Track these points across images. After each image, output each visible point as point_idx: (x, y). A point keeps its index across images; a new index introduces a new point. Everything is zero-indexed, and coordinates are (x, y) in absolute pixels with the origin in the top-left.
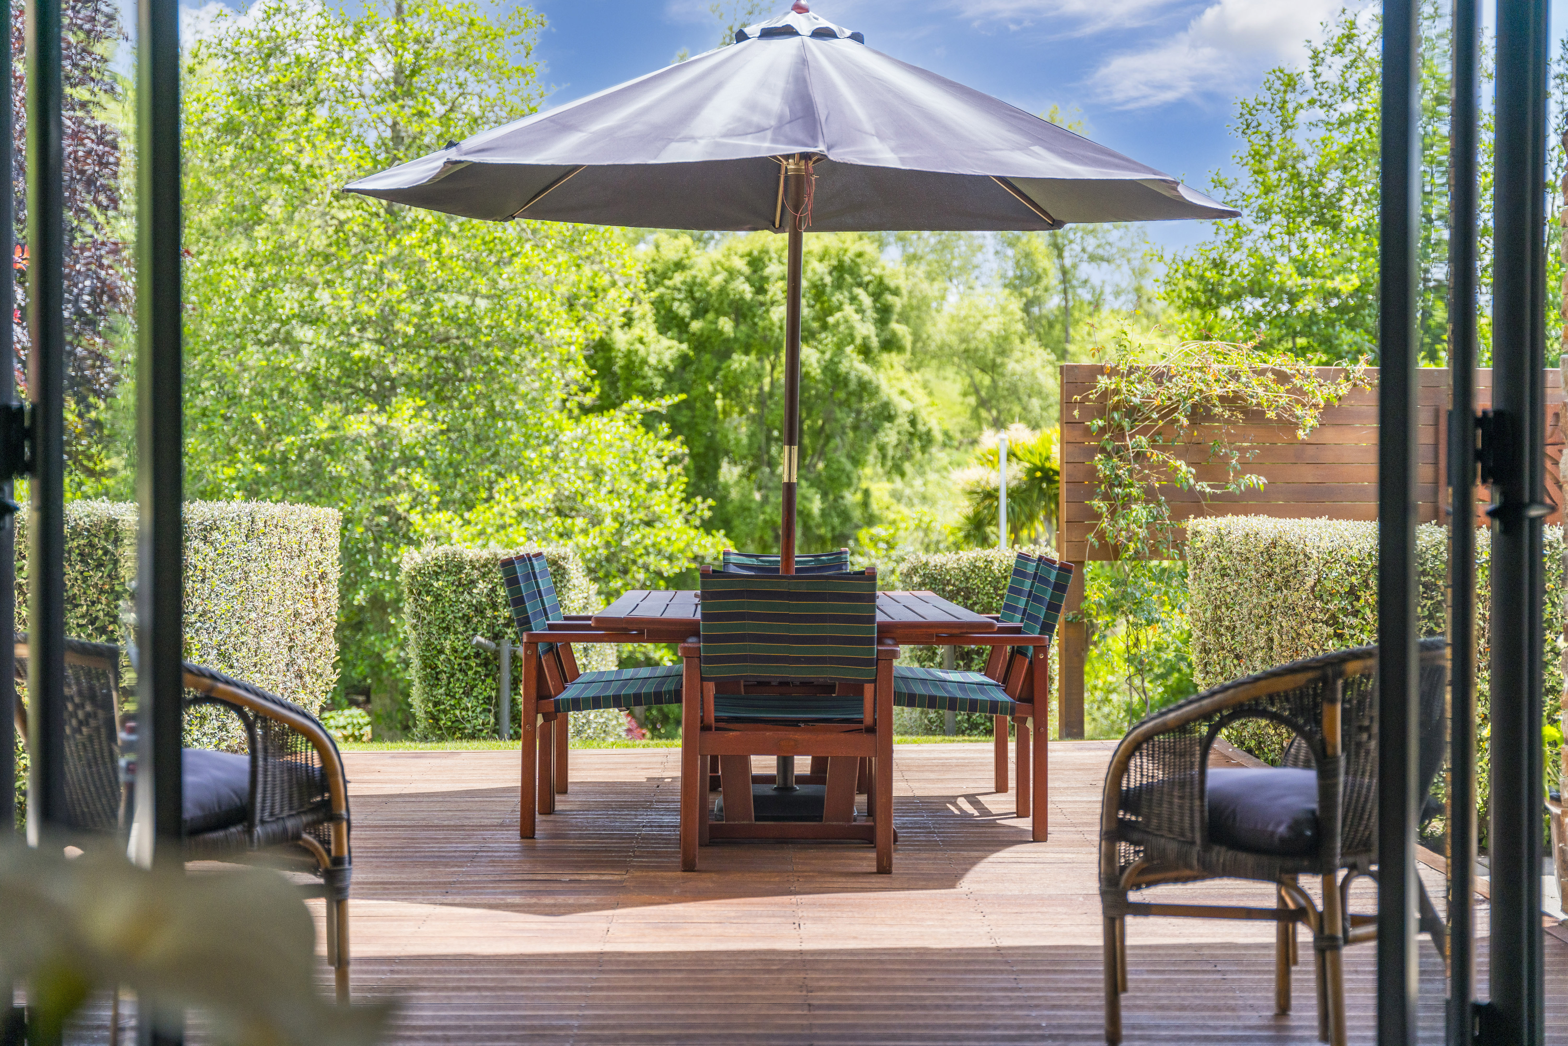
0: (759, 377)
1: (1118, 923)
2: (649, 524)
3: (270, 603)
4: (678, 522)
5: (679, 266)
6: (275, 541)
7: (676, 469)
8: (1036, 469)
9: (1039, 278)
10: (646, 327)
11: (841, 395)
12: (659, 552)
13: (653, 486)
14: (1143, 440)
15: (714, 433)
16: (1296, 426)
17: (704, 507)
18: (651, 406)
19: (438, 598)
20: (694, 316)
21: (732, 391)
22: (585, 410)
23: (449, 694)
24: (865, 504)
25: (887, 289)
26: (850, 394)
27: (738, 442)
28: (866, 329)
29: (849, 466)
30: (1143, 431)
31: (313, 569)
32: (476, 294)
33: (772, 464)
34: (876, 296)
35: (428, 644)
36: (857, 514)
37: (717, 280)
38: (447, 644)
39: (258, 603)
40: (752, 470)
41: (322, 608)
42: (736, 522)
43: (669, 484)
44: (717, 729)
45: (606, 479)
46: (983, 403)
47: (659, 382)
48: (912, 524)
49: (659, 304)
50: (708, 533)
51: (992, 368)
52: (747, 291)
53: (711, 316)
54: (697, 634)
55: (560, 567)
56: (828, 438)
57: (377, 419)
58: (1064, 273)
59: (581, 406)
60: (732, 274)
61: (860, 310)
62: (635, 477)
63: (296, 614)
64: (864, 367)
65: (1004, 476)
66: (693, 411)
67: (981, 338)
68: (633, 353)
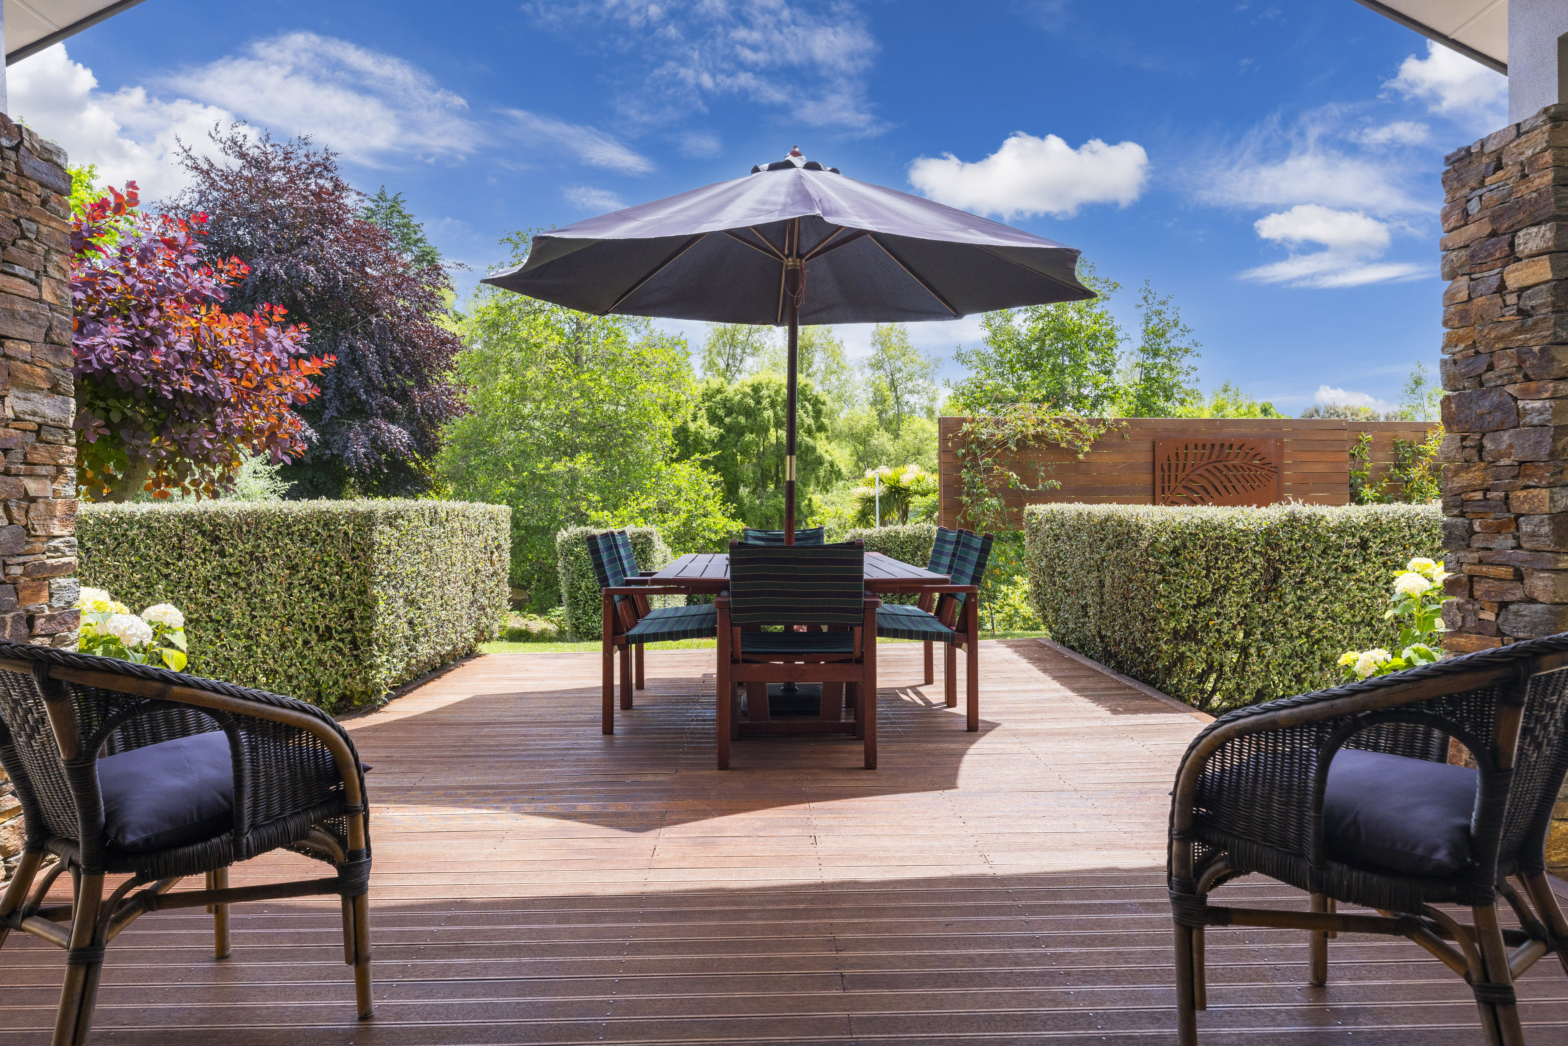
0: (757, 444)
1: (1195, 933)
2: (705, 516)
3: (453, 565)
4: (719, 514)
5: (719, 391)
6: (457, 525)
7: (717, 489)
8: (892, 487)
9: (885, 401)
10: (703, 421)
12: (710, 530)
13: (706, 498)
14: (989, 460)
15: (736, 472)
16: (1077, 452)
17: (732, 508)
18: (705, 457)
19: (577, 558)
20: (726, 416)
21: (745, 452)
22: (672, 460)
23: (585, 613)
24: (809, 505)
25: (819, 402)
26: (802, 452)
27: (748, 476)
28: (809, 421)
29: (802, 488)
30: (989, 455)
31: (490, 542)
32: (618, 404)
33: (764, 487)
34: (814, 406)
35: (572, 585)
36: (806, 510)
37: (737, 398)
38: (583, 584)
39: (443, 566)
40: (755, 490)
41: (498, 566)
42: (748, 515)
43: (714, 497)
44: (744, 661)
45: (683, 494)
46: (860, 459)
47: (710, 447)
48: (833, 514)
49: (709, 410)
50: (734, 520)
51: (864, 443)
52: (752, 403)
53: (734, 415)
54: (727, 589)
55: (648, 539)
57: (569, 464)
58: (897, 398)
59: (671, 458)
60: (745, 395)
61: (806, 412)
62: (698, 494)
63: (477, 571)
64: (808, 439)
65: (877, 491)
66: (726, 460)
67: (859, 428)
68: (697, 433)
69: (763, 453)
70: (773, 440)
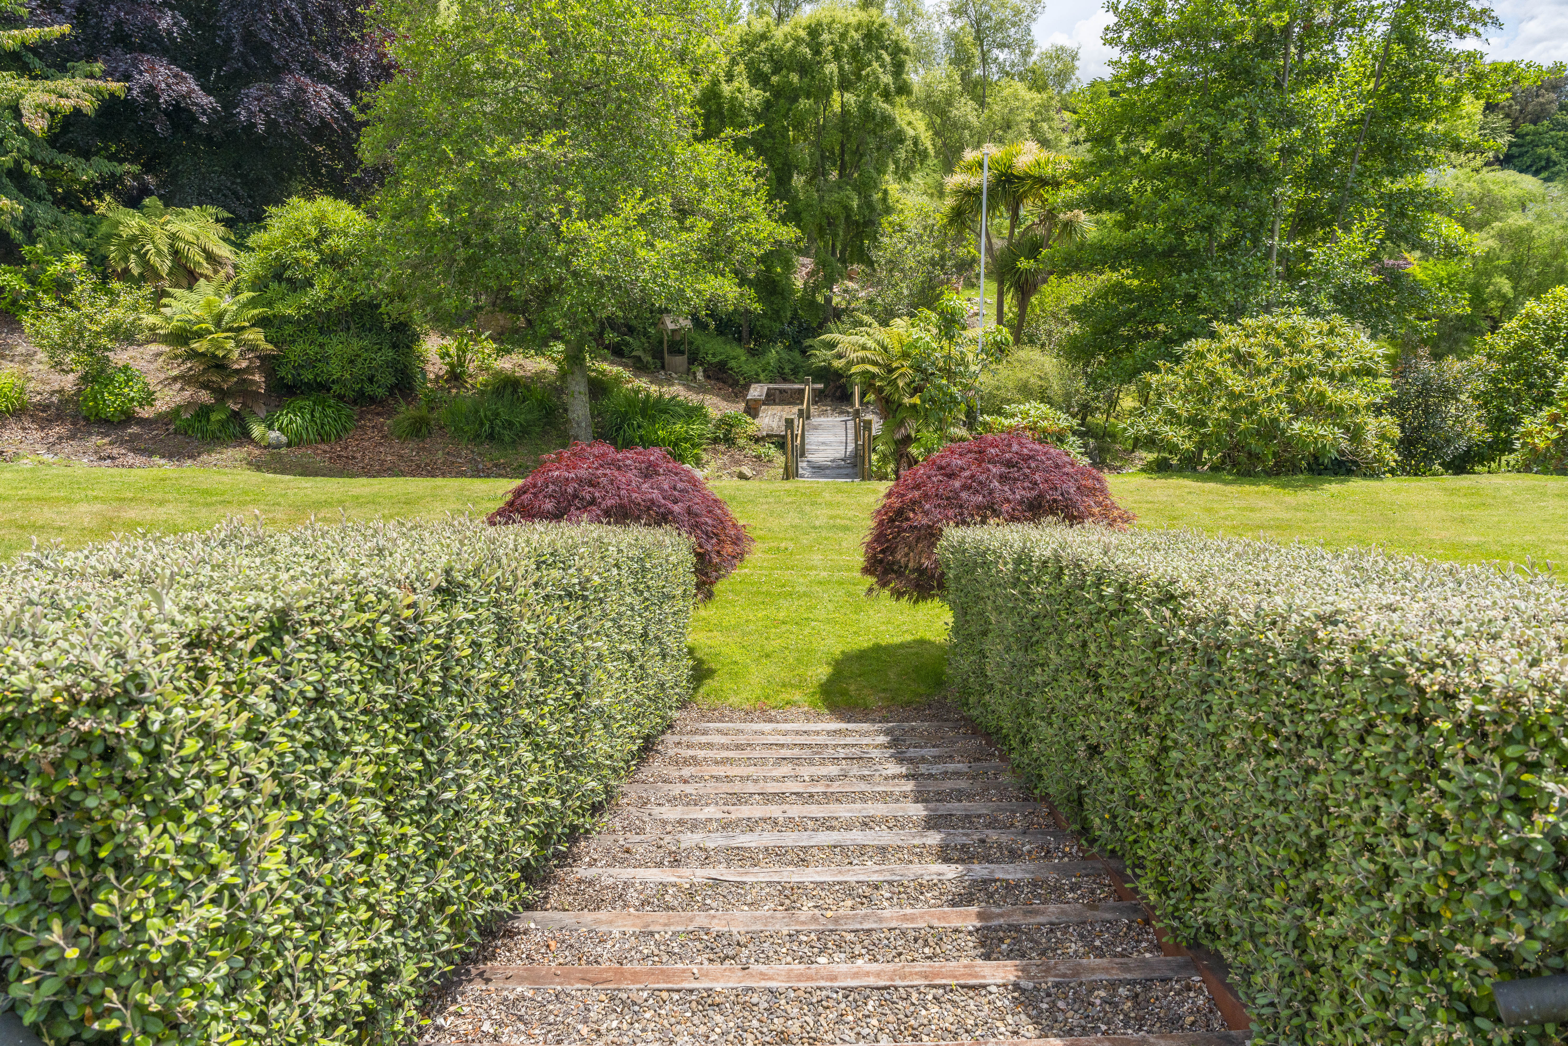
0: (816, 114)
2: (743, 220)
4: (763, 219)
5: (764, 37)
7: (761, 180)
8: (1002, 174)
10: (742, 82)
11: (871, 126)
12: (751, 240)
13: (745, 193)
15: (787, 154)
17: (781, 206)
18: (741, 133)
20: (773, 73)
21: (798, 126)
22: (694, 139)
24: (884, 200)
25: (901, 50)
26: (877, 125)
27: (803, 159)
28: (887, 79)
29: (875, 175)
33: (824, 174)
34: (894, 55)
36: (880, 207)
37: (788, 46)
40: (812, 178)
42: (803, 215)
43: (756, 191)
47: (751, 119)
49: (749, 64)
50: (784, 224)
52: (808, 53)
53: (784, 71)
56: (862, 156)
57: (532, 147)
59: (693, 136)
60: (799, 41)
61: (883, 66)
62: (732, 189)
64: (885, 105)
65: (982, 179)
66: (773, 138)
67: (937, 96)
68: (733, 99)
69: (824, 126)
70: (837, 107)
